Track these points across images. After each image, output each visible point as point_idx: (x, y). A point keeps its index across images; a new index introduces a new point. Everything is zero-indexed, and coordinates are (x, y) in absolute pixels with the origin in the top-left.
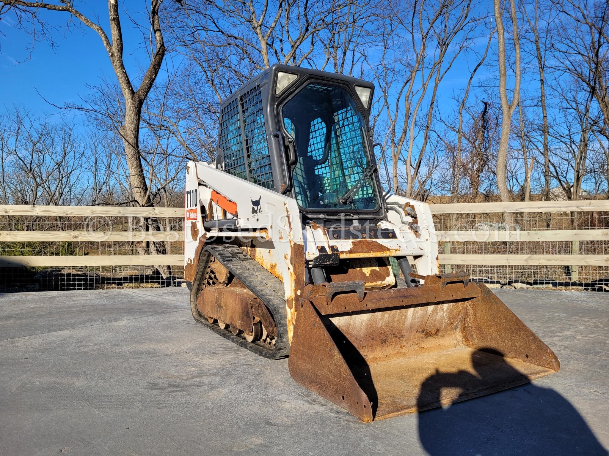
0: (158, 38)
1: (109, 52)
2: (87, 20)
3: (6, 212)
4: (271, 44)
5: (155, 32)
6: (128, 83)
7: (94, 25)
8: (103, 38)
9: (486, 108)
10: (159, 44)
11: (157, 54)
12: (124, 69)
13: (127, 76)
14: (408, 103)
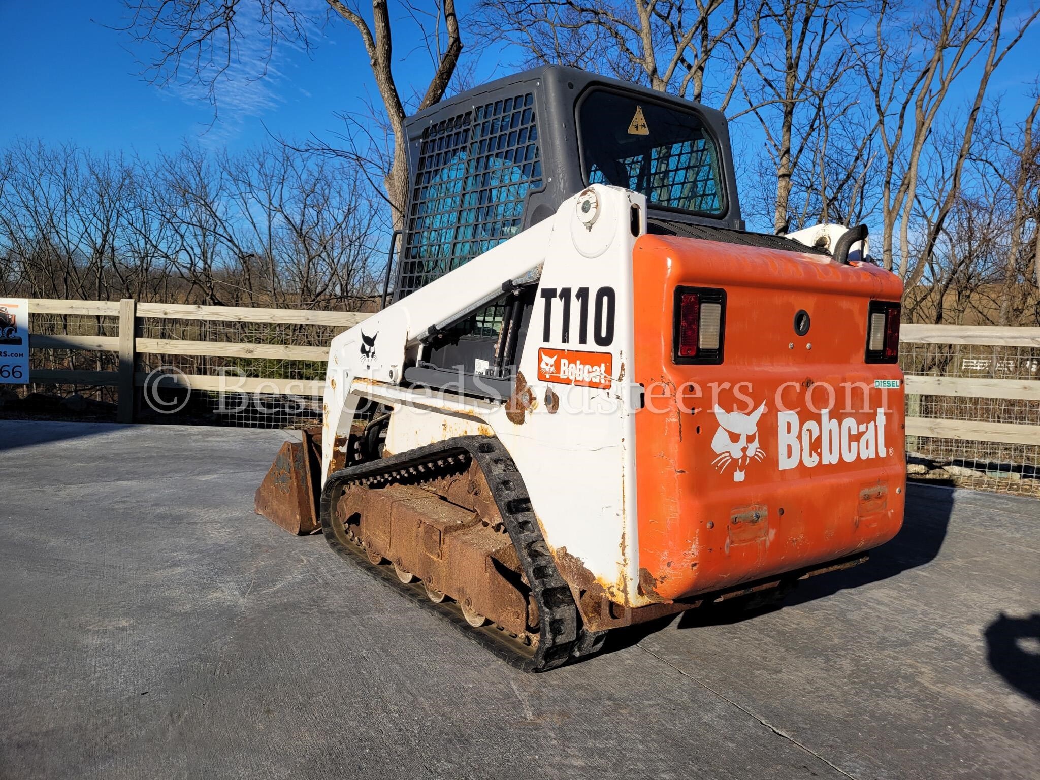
0: (450, 29)
1: (372, 58)
2: (344, 8)
3: (165, 314)
4: (666, 15)
5: (446, 17)
6: (398, 106)
7: (353, 16)
8: (365, 36)
10: (451, 38)
11: (447, 55)
12: (393, 85)
13: (396, 96)
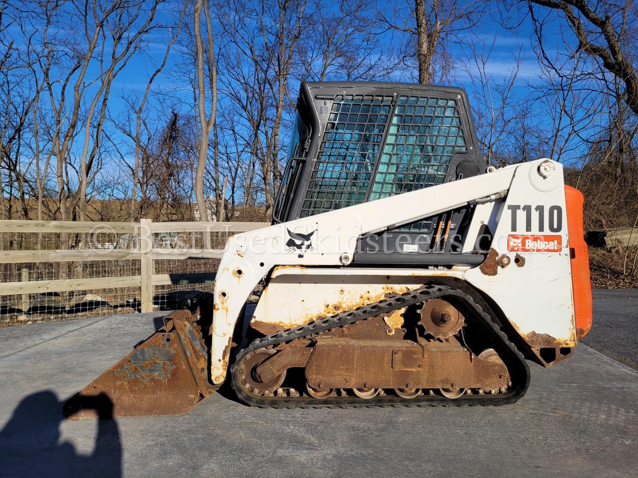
9: (175, 119)
14: (78, 93)
